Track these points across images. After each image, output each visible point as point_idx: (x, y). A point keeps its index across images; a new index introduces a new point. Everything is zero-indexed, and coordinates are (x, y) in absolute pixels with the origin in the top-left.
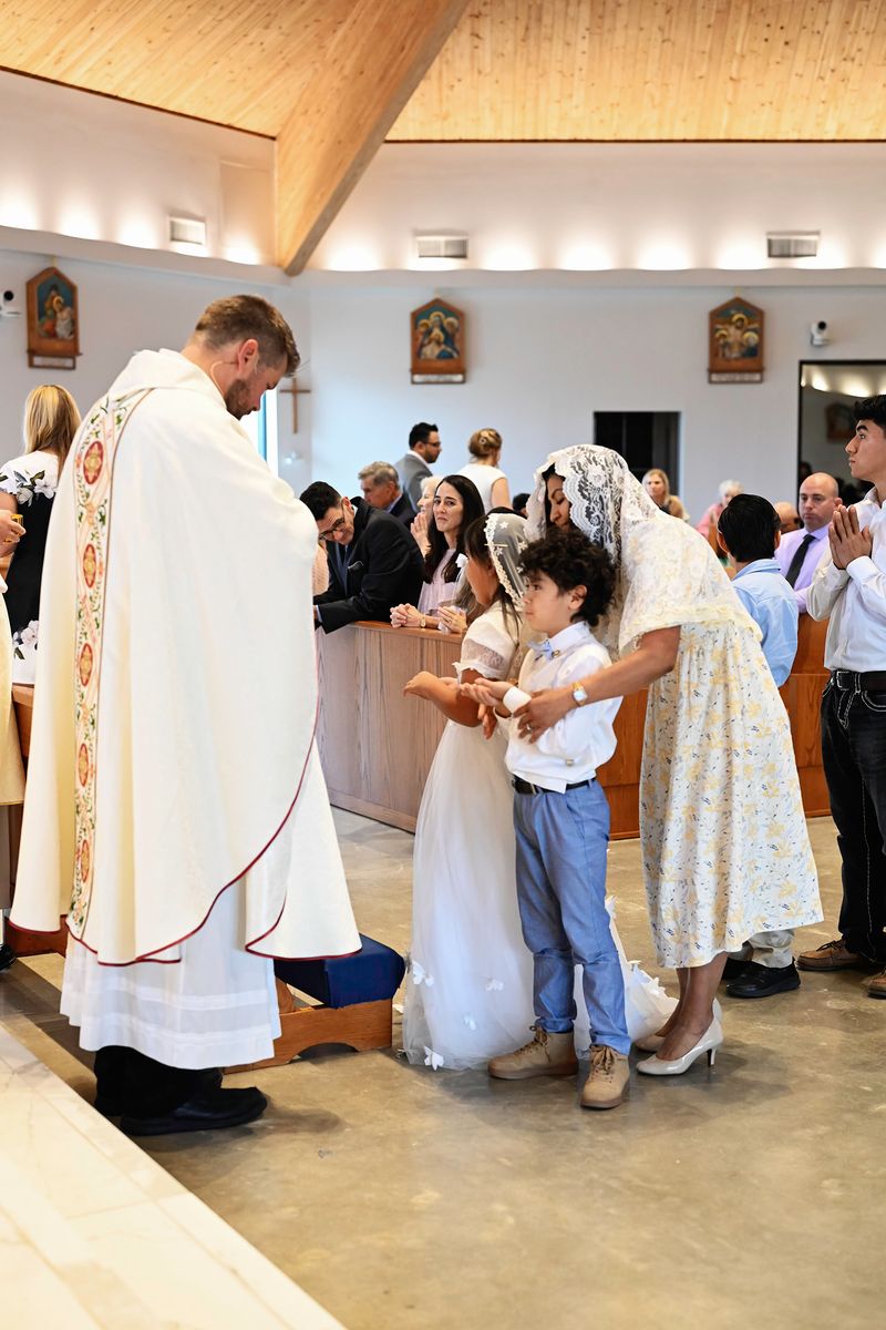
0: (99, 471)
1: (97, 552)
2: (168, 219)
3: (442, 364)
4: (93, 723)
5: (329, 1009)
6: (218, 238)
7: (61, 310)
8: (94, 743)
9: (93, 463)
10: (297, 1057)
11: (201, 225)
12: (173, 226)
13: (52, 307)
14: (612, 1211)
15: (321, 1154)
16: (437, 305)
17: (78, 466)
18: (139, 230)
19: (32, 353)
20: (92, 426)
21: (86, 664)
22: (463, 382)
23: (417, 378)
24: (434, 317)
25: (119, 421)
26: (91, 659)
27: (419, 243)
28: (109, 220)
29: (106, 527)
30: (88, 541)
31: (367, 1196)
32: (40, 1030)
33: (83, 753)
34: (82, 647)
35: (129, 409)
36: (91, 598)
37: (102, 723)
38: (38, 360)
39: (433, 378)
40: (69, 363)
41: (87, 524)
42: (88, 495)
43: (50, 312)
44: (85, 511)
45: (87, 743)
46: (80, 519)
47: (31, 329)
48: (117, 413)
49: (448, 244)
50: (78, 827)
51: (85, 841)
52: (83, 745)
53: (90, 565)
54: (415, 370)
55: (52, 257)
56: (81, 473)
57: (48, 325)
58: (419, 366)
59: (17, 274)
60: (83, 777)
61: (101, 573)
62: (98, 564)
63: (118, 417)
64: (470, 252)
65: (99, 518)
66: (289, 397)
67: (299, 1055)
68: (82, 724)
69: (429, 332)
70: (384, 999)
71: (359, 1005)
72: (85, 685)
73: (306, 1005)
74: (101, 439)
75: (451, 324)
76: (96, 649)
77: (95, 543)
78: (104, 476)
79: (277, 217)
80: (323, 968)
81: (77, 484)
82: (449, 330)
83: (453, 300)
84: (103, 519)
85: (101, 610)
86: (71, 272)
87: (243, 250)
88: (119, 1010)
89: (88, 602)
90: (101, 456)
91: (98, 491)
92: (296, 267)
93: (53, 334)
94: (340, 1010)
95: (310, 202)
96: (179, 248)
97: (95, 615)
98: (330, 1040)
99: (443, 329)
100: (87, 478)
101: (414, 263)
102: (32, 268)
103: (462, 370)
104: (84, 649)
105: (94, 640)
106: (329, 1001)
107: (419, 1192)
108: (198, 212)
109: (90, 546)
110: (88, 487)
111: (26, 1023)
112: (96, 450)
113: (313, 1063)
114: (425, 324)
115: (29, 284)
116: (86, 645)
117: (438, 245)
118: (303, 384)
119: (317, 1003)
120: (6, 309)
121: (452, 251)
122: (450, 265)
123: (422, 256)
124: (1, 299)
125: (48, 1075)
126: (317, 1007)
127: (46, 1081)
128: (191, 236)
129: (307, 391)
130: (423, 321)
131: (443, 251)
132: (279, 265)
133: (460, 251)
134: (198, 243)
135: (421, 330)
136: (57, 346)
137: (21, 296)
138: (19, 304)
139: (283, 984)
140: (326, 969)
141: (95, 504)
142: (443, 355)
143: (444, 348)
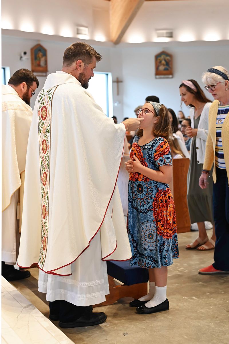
0: (46, 115)
1: (47, 142)
2: (76, 28)
3: (165, 72)
4: (47, 198)
5: (126, 286)
6: (92, 33)
7: (42, 57)
9: (44, 113)
10: (117, 302)
11: (86, 29)
12: (78, 30)
13: (39, 56)
16: (163, 53)
18: (66, 31)
20: (41, 101)
21: (44, 179)
22: (172, 78)
23: (157, 77)
24: (162, 57)
25: (50, 99)
26: (46, 177)
27: (158, 33)
28: (57, 28)
29: (49, 134)
30: (43, 139)
32: (33, 293)
33: (44, 208)
34: (43, 173)
35: (52, 94)
36: (45, 157)
37: (50, 198)
39: (162, 76)
40: (44, 74)
41: (43, 133)
42: (43, 124)
43: (38, 58)
44: (42, 129)
46: (40, 132)
47: (32, 64)
48: (48, 96)
49: (167, 33)
50: (42, 233)
51: (45, 237)
52: (44, 205)
53: (44, 146)
55: (39, 41)
56: (40, 116)
57: (38, 62)
58: (158, 73)
59: (28, 46)
60: (44, 216)
61: (48, 148)
62: (47, 146)
64: (174, 35)
65: (47, 131)
66: (116, 84)
68: (44, 198)
69: (161, 62)
72: (44, 186)
74: (45, 105)
75: (168, 59)
76: (48, 174)
77: (46, 139)
78: (48, 117)
79: (111, 26)
81: (39, 119)
82: (167, 61)
83: (169, 51)
84: (48, 131)
85: (49, 161)
86: (45, 45)
89: (44, 159)
90: (46, 111)
91: (46, 122)
92: (118, 41)
93: (39, 65)
95: (121, 21)
96: (80, 37)
97: (47, 162)
99: (165, 61)
100: (42, 118)
101: (156, 40)
102: (32, 44)
103: (172, 74)
104: (44, 174)
105: (47, 171)
106: (127, 283)
108: (86, 25)
110: (43, 121)
111: (28, 291)
112: (44, 109)
114: (160, 60)
115: (32, 49)
116: (45, 172)
117: (163, 33)
118: (120, 79)
119: (123, 284)
120: (24, 58)
121: (168, 35)
122: (167, 40)
123: (158, 37)
124: (22, 54)
125: (35, 309)
126: (122, 285)
127: (34, 310)
128: (83, 32)
129: (121, 82)
130: (159, 58)
131: (165, 35)
132: (112, 41)
133: (171, 35)
134: (86, 35)
135: (158, 61)
136: (41, 69)
137: (29, 53)
138: (28, 56)
139: (111, 277)
140: (125, 272)
141: (46, 126)
142: (165, 69)
143: (166, 67)
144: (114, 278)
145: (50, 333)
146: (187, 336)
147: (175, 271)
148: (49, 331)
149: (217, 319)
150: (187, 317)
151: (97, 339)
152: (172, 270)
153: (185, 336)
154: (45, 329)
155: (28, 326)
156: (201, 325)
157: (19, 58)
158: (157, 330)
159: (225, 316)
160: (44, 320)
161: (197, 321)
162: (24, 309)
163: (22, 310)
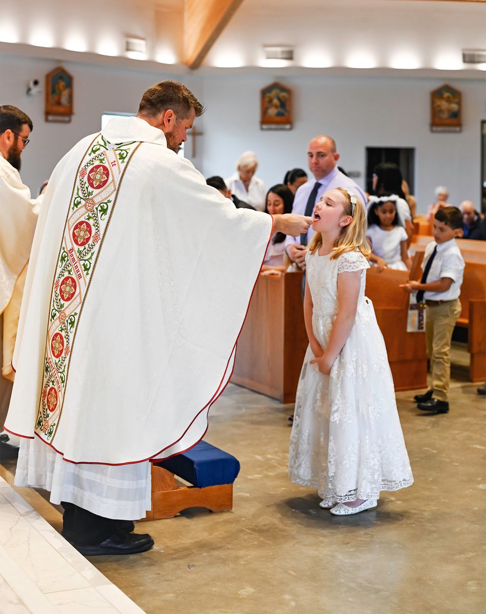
0: (105, 182)
1: (94, 227)
2: (125, 40)
3: (278, 119)
4: (71, 324)
5: (197, 489)
6: (152, 49)
7: (65, 89)
8: (72, 335)
10: (179, 514)
11: (143, 42)
12: (128, 44)
13: (59, 88)
14: (350, 599)
15: (189, 567)
16: (275, 86)
17: (82, 176)
18: (108, 47)
19: (47, 113)
21: (67, 288)
22: (291, 129)
23: (265, 127)
24: (274, 92)
25: (122, 158)
27: (267, 52)
28: (92, 41)
29: (106, 216)
30: (83, 219)
31: (214, 589)
32: (37, 493)
34: (63, 278)
35: (130, 152)
36: (80, 252)
38: (50, 118)
39: (273, 126)
40: (67, 119)
41: (83, 209)
42: (90, 194)
43: (58, 92)
44: (82, 202)
46: (76, 205)
47: (47, 100)
48: (118, 152)
49: (283, 52)
50: (46, 379)
51: (53, 388)
53: (82, 233)
54: (263, 122)
55: (59, 61)
56: (86, 180)
57: (56, 97)
58: (266, 121)
59: (42, 70)
60: (57, 352)
61: (96, 240)
62: (93, 235)
63: (120, 155)
64: (295, 57)
65: (100, 209)
66: (190, 138)
67: (179, 512)
69: (271, 101)
70: (228, 483)
71: (214, 487)
72: (65, 300)
73: (184, 485)
74: (106, 164)
75: (284, 97)
76: (82, 282)
77: (90, 222)
78: (110, 187)
79: (186, 37)
80: (193, 465)
81: (79, 185)
83: (285, 83)
84: (104, 211)
85: (92, 261)
86: (70, 69)
87: (166, 56)
89: (75, 254)
91: (101, 194)
92: (197, 64)
93: (59, 103)
94: (203, 489)
95: (204, 30)
96: (131, 55)
97: (83, 262)
98: (197, 505)
99: (279, 99)
101: (264, 63)
102: (48, 67)
103: (290, 123)
104: (66, 280)
105: (80, 277)
106: (197, 484)
107: (243, 588)
108: (142, 35)
109: (84, 222)
110: (91, 190)
113: (188, 518)
114: (269, 97)
115: (48, 77)
116: (69, 277)
117: (276, 52)
118: (198, 130)
119: (190, 485)
120: (35, 90)
121: (285, 56)
122: (284, 64)
123: (268, 58)
124: (31, 85)
125: (39, 518)
126: (189, 487)
127: (37, 521)
128: (137, 48)
129: (201, 134)
130: (268, 95)
131: (280, 55)
132: (186, 64)
133: (290, 56)
134: (141, 52)
135: (267, 99)
136: (61, 109)
137: (42, 83)
138: (41, 87)
139: (170, 474)
140: (195, 466)
141: (97, 200)
142: (279, 114)
143: (280, 110)
144: (175, 475)
145: (64, 557)
146: (295, 572)
147: (281, 465)
148: (63, 555)
149: (349, 545)
150: (297, 542)
151: (142, 572)
152: (275, 464)
153: (291, 572)
154: (56, 550)
155: (29, 544)
156: (321, 555)
157: (25, 90)
158: (245, 561)
159: (362, 540)
160: (55, 537)
161: (314, 548)
162: (22, 516)
163: (19, 518)
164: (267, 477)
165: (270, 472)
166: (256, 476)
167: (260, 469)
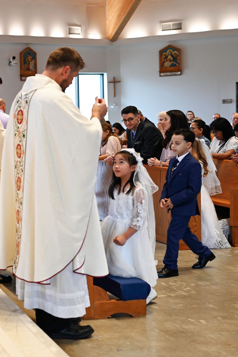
0: (22, 120)
1: (22, 147)
2: (68, 27)
3: (172, 68)
4: (21, 203)
5: (122, 301)
6: (86, 32)
7: (31, 61)
8: (21, 210)
9: (20, 117)
10: (110, 317)
11: (80, 28)
12: (70, 29)
13: (28, 60)
15: (118, 350)
16: (169, 47)
17: (15, 118)
20: (18, 104)
21: (19, 184)
22: (181, 74)
23: (162, 74)
25: (27, 103)
26: (20, 182)
27: (162, 25)
28: (47, 30)
29: (25, 139)
30: (18, 143)
33: (18, 213)
35: (30, 98)
36: (20, 162)
37: (24, 204)
38: (23, 78)
39: (169, 74)
41: (18, 137)
42: (18, 128)
43: (27, 62)
44: (17, 133)
45: (19, 210)
46: (15, 135)
47: (21, 68)
48: (26, 100)
49: (173, 25)
51: (19, 242)
52: (18, 210)
53: (19, 151)
54: (161, 72)
55: (28, 44)
56: (16, 120)
57: (27, 66)
58: (163, 70)
59: (17, 51)
60: (18, 221)
61: (23, 154)
62: (22, 151)
63: (26, 101)
64: (183, 27)
65: (22, 135)
66: (112, 84)
67: (111, 316)
68: (18, 203)
69: (167, 57)
70: (143, 299)
71: (134, 301)
72: (18, 190)
74: (22, 109)
75: (175, 54)
76: (22, 179)
77: (21, 144)
78: (24, 122)
79: (107, 22)
80: (120, 286)
81: (15, 124)
82: (175, 56)
83: (176, 45)
84: (24, 136)
85: (23, 166)
86: (34, 48)
87: (95, 35)
88: (38, 297)
89: (18, 163)
90: (22, 115)
91: (22, 127)
93: (28, 69)
94: (126, 302)
95: (119, 16)
96: (72, 36)
97: (21, 167)
98: (123, 312)
99: (172, 56)
100: (18, 122)
101: (160, 33)
102: (21, 48)
103: (180, 70)
104: (18, 178)
105: (21, 176)
106: (122, 298)
108: (79, 24)
109: (18, 145)
110: (19, 125)
112: (20, 113)
113: (116, 319)
115: (21, 53)
117: (169, 26)
118: (117, 80)
120: (13, 62)
121: (176, 27)
122: (175, 32)
123: (164, 30)
124: (11, 59)
125: (23, 313)
126: (117, 300)
127: (22, 315)
128: (76, 32)
129: (119, 82)
131: (172, 28)
132: (108, 38)
133: (179, 27)
134: (79, 34)
136: (29, 73)
137: (18, 58)
138: (17, 60)
139: (105, 291)
140: (121, 287)
141: (21, 130)
142: (172, 65)
143: (173, 62)
144: (108, 292)
154: (33, 333)
155: (17, 329)
157: (8, 63)
160: (33, 325)
164: (170, 297)
165: (172, 294)
166: (162, 295)
167: (164, 291)
